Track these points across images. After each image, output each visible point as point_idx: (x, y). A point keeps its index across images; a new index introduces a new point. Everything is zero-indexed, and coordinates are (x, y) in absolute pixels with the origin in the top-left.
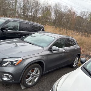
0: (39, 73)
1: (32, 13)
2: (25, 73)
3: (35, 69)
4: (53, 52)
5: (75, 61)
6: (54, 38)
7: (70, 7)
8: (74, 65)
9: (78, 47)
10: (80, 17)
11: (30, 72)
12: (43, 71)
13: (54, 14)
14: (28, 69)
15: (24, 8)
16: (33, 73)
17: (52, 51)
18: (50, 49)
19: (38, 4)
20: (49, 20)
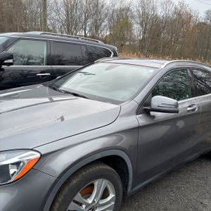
0: (112, 196)
1: (88, 28)
2: (57, 205)
3: (96, 183)
4: (154, 117)
6: (152, 71)
7: (177, 4)
10: (204, 23)
11: (78, 197)
12: (125, 186)
13: (138, 26)
14: (67, 189)
15: (67, 20)
16: (90, 201)
17: (152, 113)
18: (145, 108)
19: (100, 6)
20: (128, 43)
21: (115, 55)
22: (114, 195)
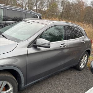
5: (83, 60)
6: (43, 26)
8: (82, 66)
9: (87, 39)
10: (89, 7)
17: (38, 47)
20: (55, 14)
21: (40, 18)
22: (12, 89)
